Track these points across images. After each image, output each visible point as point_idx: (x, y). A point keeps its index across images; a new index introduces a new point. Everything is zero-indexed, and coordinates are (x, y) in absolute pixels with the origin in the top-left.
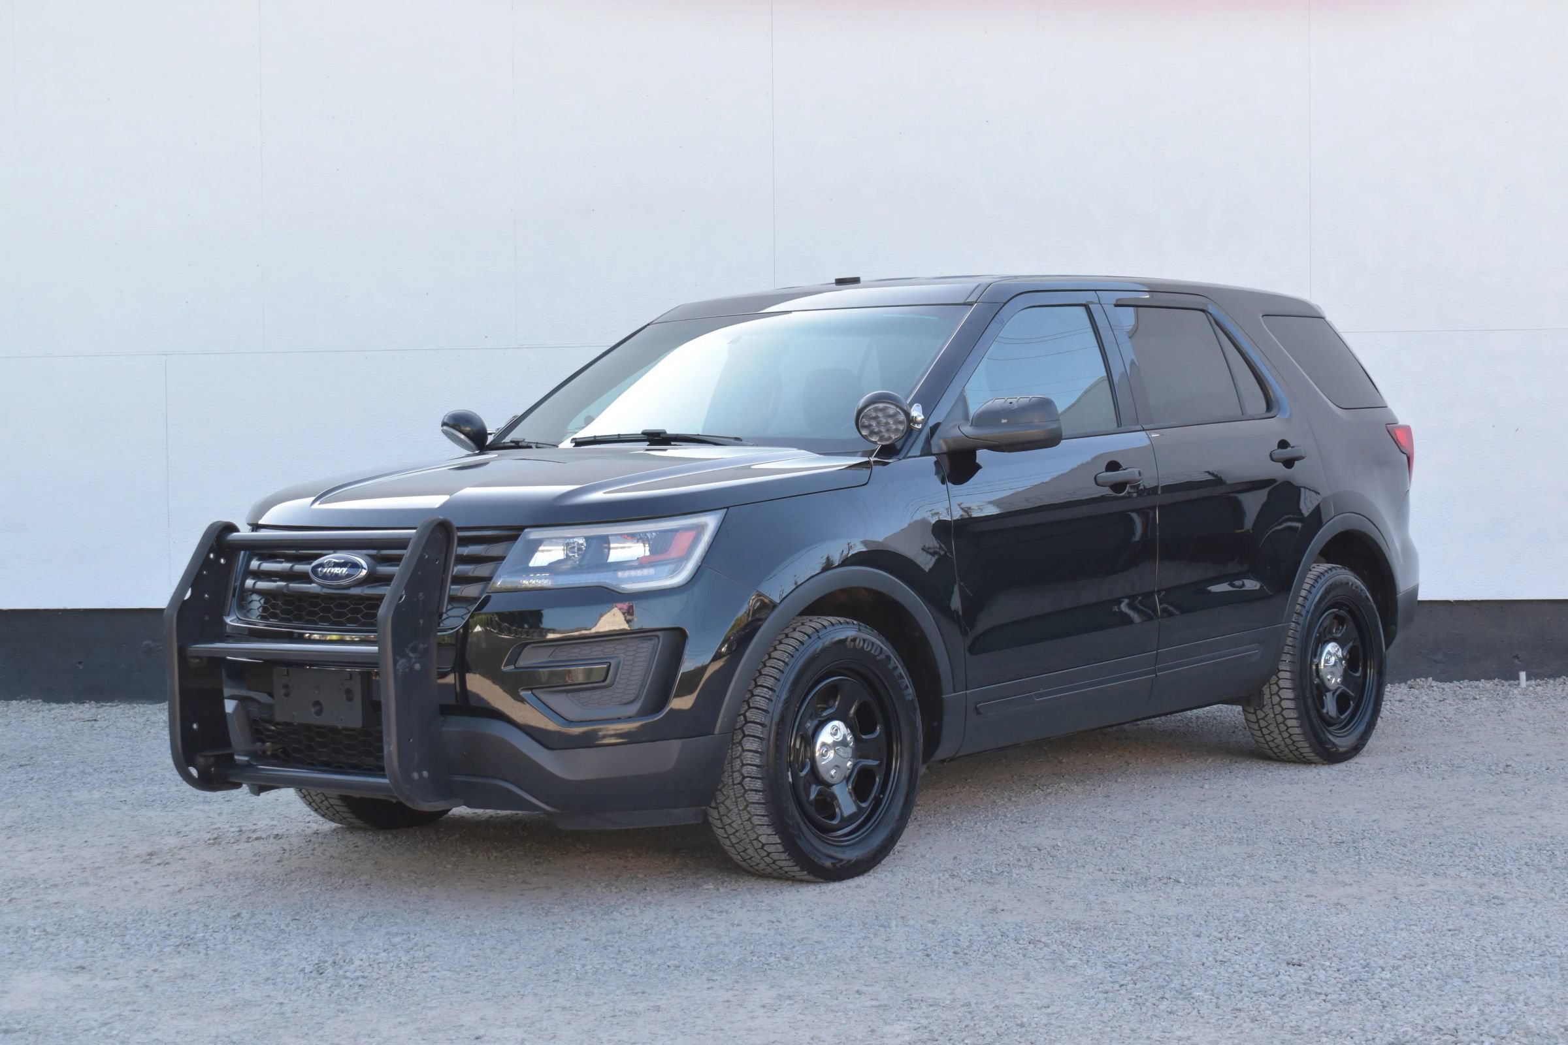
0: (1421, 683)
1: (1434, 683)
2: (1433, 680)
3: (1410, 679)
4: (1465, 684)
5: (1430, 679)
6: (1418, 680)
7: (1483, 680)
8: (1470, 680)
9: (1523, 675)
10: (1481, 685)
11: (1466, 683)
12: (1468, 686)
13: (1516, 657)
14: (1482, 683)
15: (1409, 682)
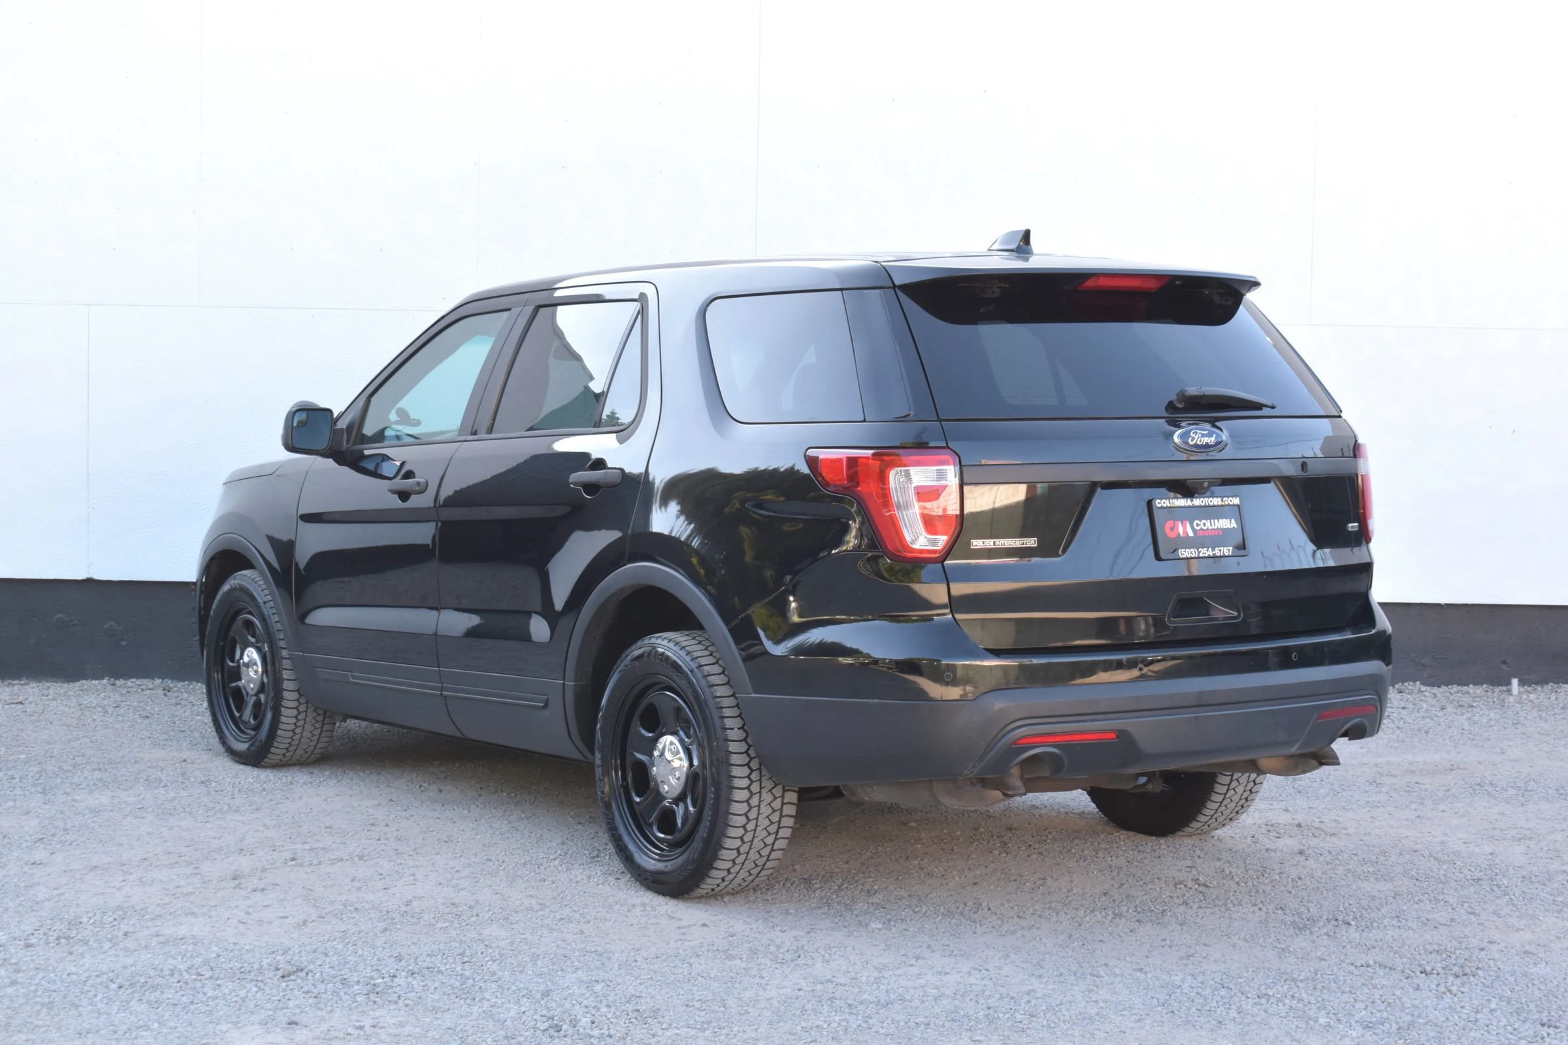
0: (1410, 687)
1: (1423, 688)
2: (1421, 684)
3: (1397, 683)
4: (1455, 690)
5: (1418, 683)
6: (1406, 684)
7: (1471, 686)
8: (1458, 685)
9: (1515, 682)
10: (1471, 691)
11: (1455, 688)
12: (1458, 692)
13: (1504, 662)
14: (1471, 689)
15: (1397, 686)
